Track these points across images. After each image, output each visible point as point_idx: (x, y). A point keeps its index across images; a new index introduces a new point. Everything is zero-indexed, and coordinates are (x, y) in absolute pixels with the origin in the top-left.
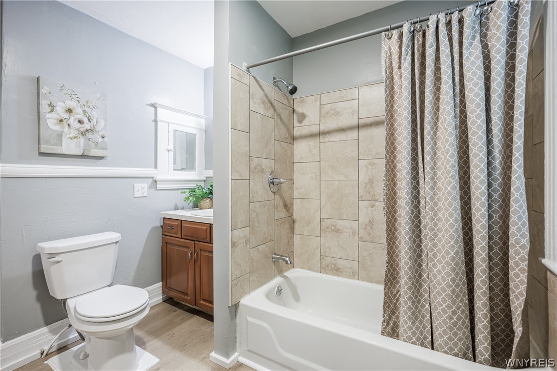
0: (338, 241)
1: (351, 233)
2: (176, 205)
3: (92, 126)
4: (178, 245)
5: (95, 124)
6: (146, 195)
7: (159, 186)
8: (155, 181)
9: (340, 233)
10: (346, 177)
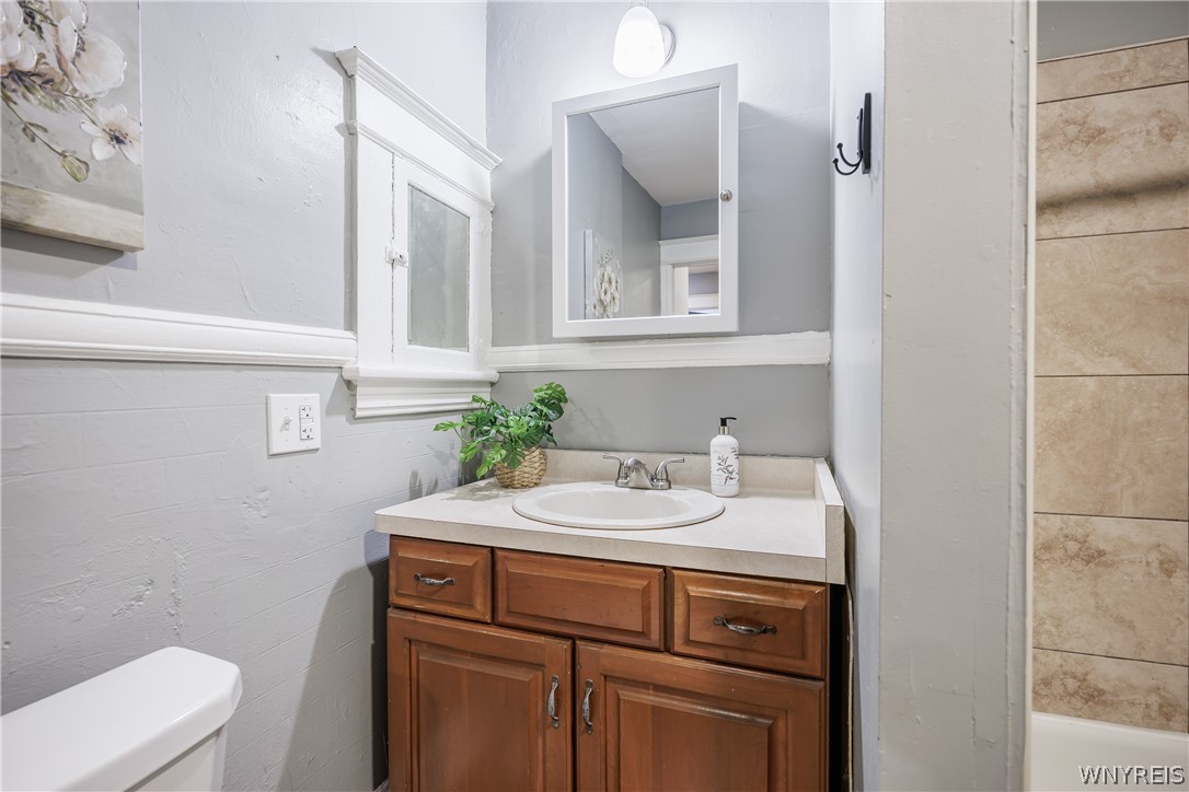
0: (1095, 595)
1: (1156, 564)
2: (415, 475)
3: (51, 59)
4: (473, 655)
5: (69, 49)
6: (316, 443)
7: (366, 404)
8: (350, 384)
9: (1106, 565)
10: (1134, 366)
